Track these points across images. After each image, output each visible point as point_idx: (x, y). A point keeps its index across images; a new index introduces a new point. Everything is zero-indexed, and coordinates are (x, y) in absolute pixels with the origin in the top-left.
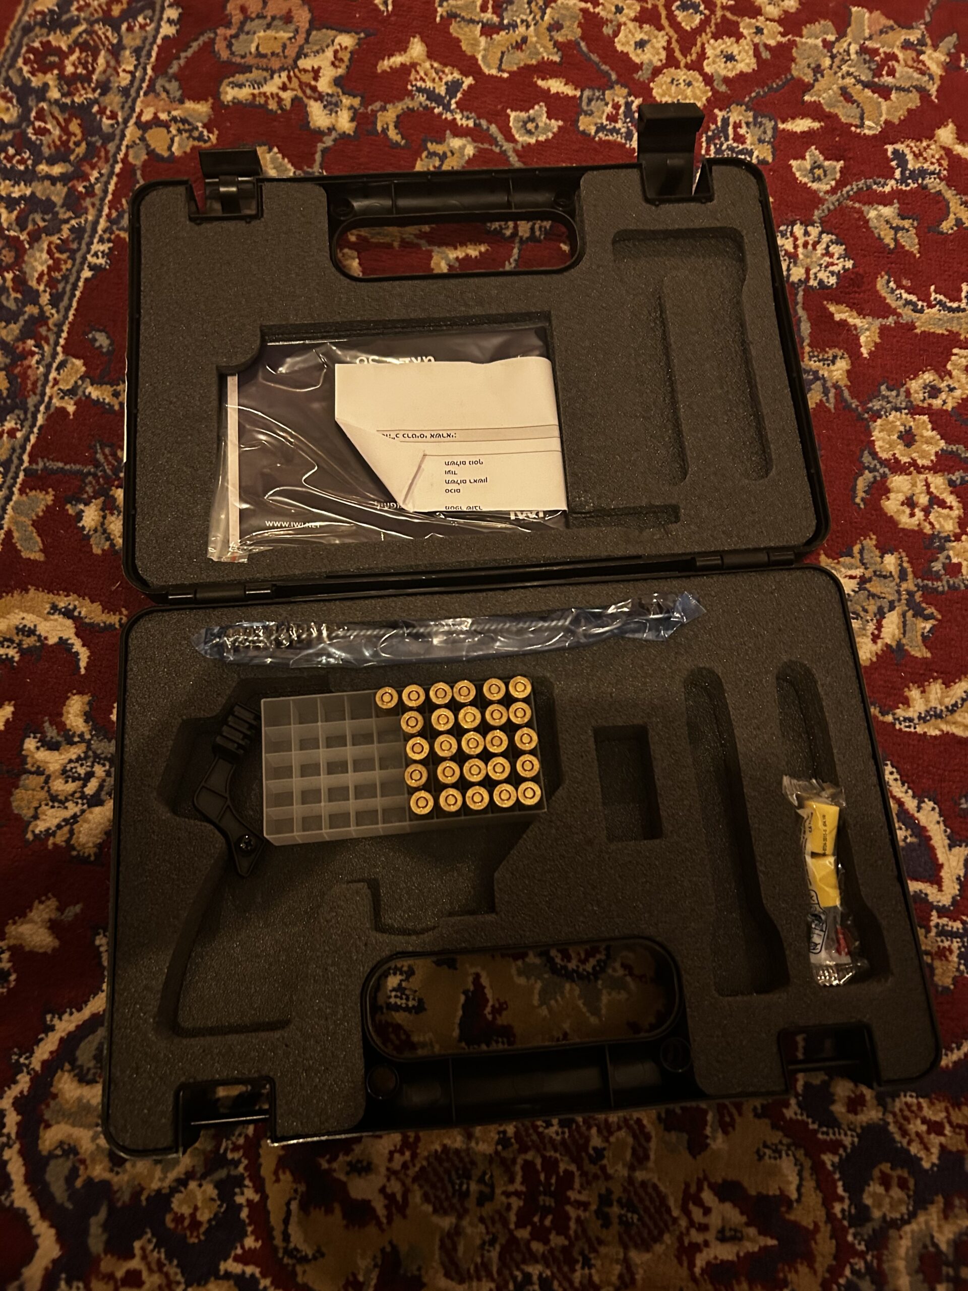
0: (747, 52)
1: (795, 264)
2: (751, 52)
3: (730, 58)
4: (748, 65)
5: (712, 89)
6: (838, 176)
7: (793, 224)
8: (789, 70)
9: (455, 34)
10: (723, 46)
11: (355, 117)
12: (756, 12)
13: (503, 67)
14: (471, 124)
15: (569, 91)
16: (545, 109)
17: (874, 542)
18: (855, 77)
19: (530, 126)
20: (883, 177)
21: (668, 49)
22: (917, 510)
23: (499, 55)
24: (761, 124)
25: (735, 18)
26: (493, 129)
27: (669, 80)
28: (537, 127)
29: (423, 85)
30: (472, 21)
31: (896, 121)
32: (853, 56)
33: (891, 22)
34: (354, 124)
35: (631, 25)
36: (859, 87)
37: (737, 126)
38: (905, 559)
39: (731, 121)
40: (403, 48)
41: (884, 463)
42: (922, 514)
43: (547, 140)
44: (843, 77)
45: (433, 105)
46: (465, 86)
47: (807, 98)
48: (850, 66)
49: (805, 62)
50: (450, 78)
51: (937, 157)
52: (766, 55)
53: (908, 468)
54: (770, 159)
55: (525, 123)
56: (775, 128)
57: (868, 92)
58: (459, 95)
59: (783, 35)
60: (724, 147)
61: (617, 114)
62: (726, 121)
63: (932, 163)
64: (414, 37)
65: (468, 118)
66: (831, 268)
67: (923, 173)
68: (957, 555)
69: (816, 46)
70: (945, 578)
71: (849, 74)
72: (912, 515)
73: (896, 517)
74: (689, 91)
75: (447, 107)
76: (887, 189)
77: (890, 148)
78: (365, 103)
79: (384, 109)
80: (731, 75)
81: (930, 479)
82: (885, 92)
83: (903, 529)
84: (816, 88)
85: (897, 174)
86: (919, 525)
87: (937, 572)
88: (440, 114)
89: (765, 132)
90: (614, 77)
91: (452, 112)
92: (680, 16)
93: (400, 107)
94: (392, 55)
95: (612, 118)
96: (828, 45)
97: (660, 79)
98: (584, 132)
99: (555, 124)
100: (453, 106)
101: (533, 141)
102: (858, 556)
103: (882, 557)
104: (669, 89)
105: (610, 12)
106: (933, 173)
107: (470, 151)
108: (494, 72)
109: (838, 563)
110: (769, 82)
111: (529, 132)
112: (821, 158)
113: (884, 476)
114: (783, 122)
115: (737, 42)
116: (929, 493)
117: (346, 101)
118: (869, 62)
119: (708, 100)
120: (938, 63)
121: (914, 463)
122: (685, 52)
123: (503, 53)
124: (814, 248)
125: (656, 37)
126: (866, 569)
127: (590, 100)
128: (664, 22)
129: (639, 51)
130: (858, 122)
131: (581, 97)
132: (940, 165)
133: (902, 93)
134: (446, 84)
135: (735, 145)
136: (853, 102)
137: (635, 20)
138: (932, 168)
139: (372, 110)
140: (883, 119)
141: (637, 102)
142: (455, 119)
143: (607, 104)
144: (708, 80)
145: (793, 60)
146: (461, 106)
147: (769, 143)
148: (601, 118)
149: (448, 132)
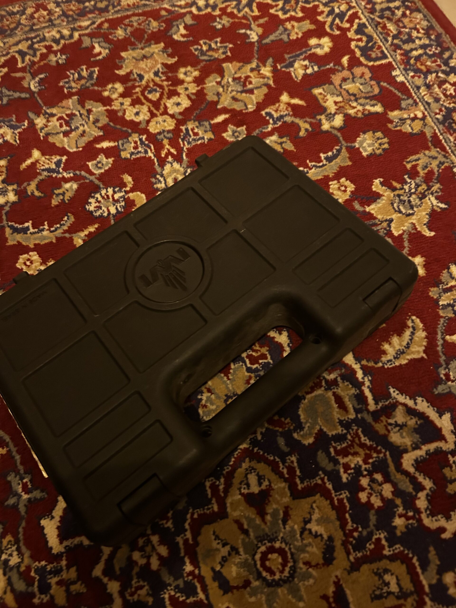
0: (185, 99)
2: (187, 98)
3: (178, 104)
4: (187, 104)
5: (176, 119)
6: (246, 132)
8: (206, 99)
9: (51, 141)
10: (173, 101)
11: (17, 192)
12: (182, 82)
13: (79, 146)
14: (72, 175)
15: (112, 144)
16: (104, 156)
18: (236, 91)
19: (100, 165)
20: (265, 125)
21: (150, 111)
24: (203, 125)
25: (174, 88)
26: (83, 173)
27: (155, 123)
28: (103, 165)
29: (44, 168)
30: (57, 133)
31: (261, 101)
32: (231, 83)
33: (242, 64)
34: (17, 197)
35: (130, 108)
36: (239, 94)
37: (192, 130)
39: (189, 128)
40: (30, 156)
43: (109, 168)
44: (231, 93)
45: (52, 174)
46: (64, 160)
47: (218, 107)
48: (232, 87)
49: (211, 94)
50: (56, 160)
51: (285, 108)
52: (193, 97)
54: (213, 137)
55: (97, 165)
56: (210, 124)
57: (244, 95)
58: (62, 165)
59: (198, 86)
60: (191, 140)
61: (137, 145)
62: (187, 130)
63: (284, 111)
64: (33, 149)
65: (69, 173)
67: (282, 117)
69: (213, 86)
71: (232, 91)
74: (166, 124)
75: (58, 172)
76: (269, 129)
77: (263, 113)
78: (19, 185)
79: (29, 185)
80: (182, 110)
82: (251, 92)
84: (220, 102)
85: (271, 121)
88: (56, 177)
89: (206, 127)
90: (130, 131)
91: (61, 173)
92: (150, 96)
93: (36, 181)
94: (26, 161)
95: (136, 148)
96: (219, 83)
97: (151, 124)
98: (125, 158)
99: (111, 160)
100: (61, 171)
101: (103, 171)
104: (156, 127)
105: (118, 106)
106: (286, 115)
107: (75, 186)
108: (75, 150)
110: (199, 107)
111: (100, 168)
112: (235, 128)
114: (212, 120)
115: (179, 96)
117: (10, 188)
118: (239, 83)
119: (176, 124)
120: (269, 72)
122: (158, 109)
123: (76, 141)
125: (143, 108)
127: (123, 145)
128: (144, 101)
129: (137, 117)
130: (244, 108)
131: (118, 145)
132: (288, 111)
133: (259, 89)
134: (55, 163)
135: (195, 137)
136: (239, 101)
137: (131, 105)
138: (285, 113)
139: (24, 187)
140: (255, 102)
141: (144, 137)
142: (63, 176)
143: (131, 143)
144: (172, 116)
145: (206, 94)
146: (64, 169)
147: (210, 131)
148: (130, 149)
149: (62, 182)
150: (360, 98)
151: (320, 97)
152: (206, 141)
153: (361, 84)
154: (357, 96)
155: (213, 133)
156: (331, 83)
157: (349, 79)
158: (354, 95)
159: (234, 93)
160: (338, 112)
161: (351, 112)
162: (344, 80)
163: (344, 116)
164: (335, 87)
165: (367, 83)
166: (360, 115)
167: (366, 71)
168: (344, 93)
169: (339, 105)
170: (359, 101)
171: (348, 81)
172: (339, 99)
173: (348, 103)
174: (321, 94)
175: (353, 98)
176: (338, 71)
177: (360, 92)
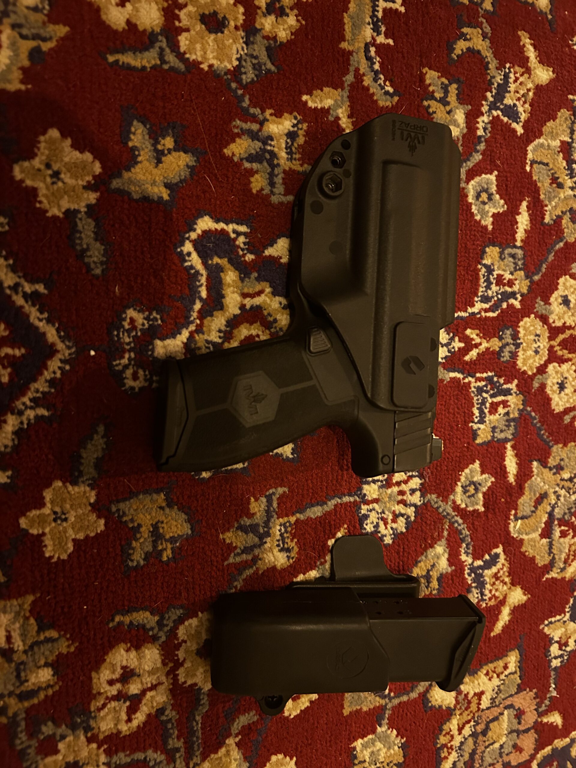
0: (568, 401)
1: (380, 487)
2: (568, 405)
3: (562, 387)
4: (557, 405)
5: (534, 375)
6: (470, 509)
7: (421, 476)
8: (557, 443)
9: (559, 114)
10: (571, 379)
11: (474, 5)
13: (535, 166)
14: (480, 132)
15: (520, 235)
16: (501, 211)
17: (64, 651)
18: (556, 503)
19: (484, 196)
20: (474, 550)
21: (564, 328)
22: (118, 686)
23: (545, 161)
24: (508, 426)
26: (477, 157)
27: (538, 332)
28: (484, 203)
29: (511, 80)
30: (572, 132)
31: (523, 549)
36: (549, 509)
37: (505, 404)
38: (50, 692)
39: (509, 398)
40: (543, 60)
41: (172, 634)
42: (115, 693)
43: (472, 214)
44: (555, 492)
45: (494, 91)
46: (514, 125)
47: (535, 464)
48: (565, 496)
49: (564, 456)
50: (521, 109)
51: (497, 594)
52: (567, 419)
53: (170, 661)
54: (479, 441)
55: (486, 191)
56: (506, 440)
57: (545, 518)
58: (505, 119)
60: (485, 395)
61: (504, 285)
62: (508, 392)
63: (490, 591)
64: (553, 72)
65: (485, 129)
66: (381, 524)
67: (481, 585)
68: (69, 746)
70: (34, 743)
71: (558, 497)
72: (111, 683)
73: (105, 665)
74: (530, 353)
75: (493, 106)
76: (463, 557)
77: (499, 550)
78: (488, 15)
79: (484, 36)
80: (548, 390)
81: (161, 688)
82: (547, 533)
83: (90, 679)
84: (543, 470)
85: (479, 563)
86: (100, 694)
87: (40, 731)
88: (486, 99)
89: (502, 431)
90: (536, 278)
91: (490, 110)
93: (488, 54)
94: (535, 48)
95: (500, 280)
97: (539, 324)
98: (484, 252)
99: (488, 222)
101: (470, 199)
102: (42, 637)
103: (46, 665)
104: (530, 333)
106: (482, 594)
107: (455, 131)
108: (530, 156)
109: (27, 619)
110: (545, 426)
111: (478, 196)
112: (484, 489)
113: (154, 639)
114: (512, 447)
116: (144, 692)
118: (570, 512)
119: (525, 372)
121: (178, 664)
122: (564, 344)
123: (547, 164)
124: (399, 502)
126: (25, 652)
127: (513, 256)
129: (560, 300)
130: (520, 515)
131: (515, 247)
132: (490, 599)
133: (547, 548)
134: (515, 105)
135: (488, 405)
136: (536, 507)
138: (487, 592)
139: (482, 23)
140: (525, 537)
141: (517, 304)
142: (483, 115)
143: (512, 273)
144: (542, 370)
145: (565, 445)
146: (496, 121)
147: (493, 437)
148: (499, 268)
149: (470, 107)
150: (475, 743)
151: (501, 663)
152: (475, 427)
153: (502, 746)
154: (481, 738)
155: (488, 444)
156: (520, 689)
157: (519, 723)
158: (484, 733)
159: (553, 499)
160: (461, 698)
161: (453, 724)
162: (519, 714)
163: (448, 708)
164: (511, 696)
165: (501, 757)
166: (443, 740)
167: (524, 757)
168: (495, 712)
169: (475, 700)
170: (471, 741)
171: (515, 721)
172: (485, 702)
173: (473, 717)
174: (506, 667)
175: (479, 728)
176: (539, 705)
177: (487, 743)
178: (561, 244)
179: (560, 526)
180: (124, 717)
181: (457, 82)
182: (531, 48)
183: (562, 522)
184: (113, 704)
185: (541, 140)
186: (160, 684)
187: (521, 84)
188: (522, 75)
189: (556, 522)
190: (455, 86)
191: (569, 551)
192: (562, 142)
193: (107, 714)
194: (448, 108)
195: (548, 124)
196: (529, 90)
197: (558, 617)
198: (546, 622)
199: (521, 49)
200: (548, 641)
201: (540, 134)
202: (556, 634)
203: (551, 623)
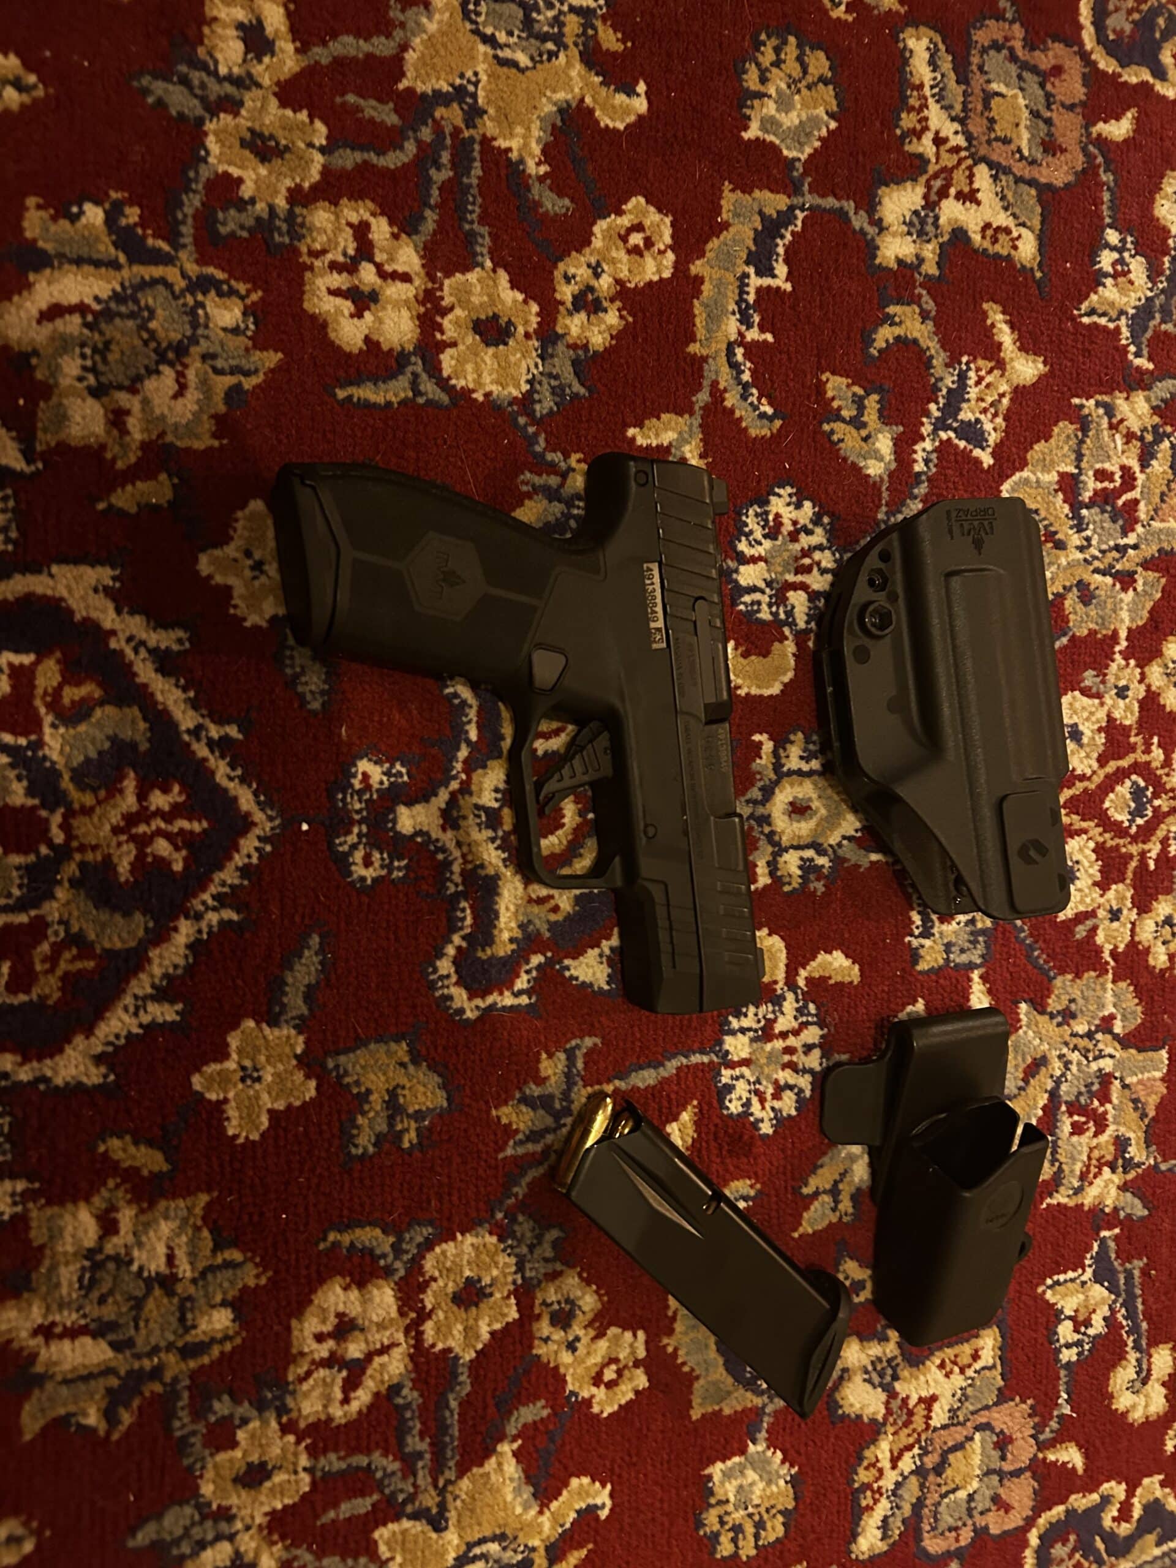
0: (1082, 901)
1: (754, 1040)
2: (1082, 908)
7: (821, 1023)
8: (1062, 971)
9: (1056, 430)
10: (1086, 864)
11: (907, 269)
12: (1143, 906)
14: (919, 467)
17: (252, 1283)
18: (1063, 1075)
22: (331, 1344)
23: (1033, 506)
24: (974, 942)
25: (1130, 874)
29: (971, 382)
30: (1079, 457)
32: (1094, 1066)
33: (1152, 1113)
34: (893, 265)
35: (1101, 714)
36: (1050, 1085)
38: (228, 1347)
40: (1027, 346)
41: (415, 1265)
42: (325, 1354)
44: (1061, 1057)
45: (942, 401)
46: (977, 452)
47: (1023, 1007)
48: (1079, 1064)
49: (1076, 994)
50: (988, 426)
52: (1081, 931)
53: (412, 1309)
54: (922, 966)
56: (971, 966)
57: (1043, 1100)
58: (962, 444)
59: (1114, 954)
64: (1045, 363)
65: (927, 461)
66: (755, 1101)
68: (253, 1436)
69: (1103, 1006)
70: (201, 1428)
71: (1067, 1064)
72: (320, 1338)
73: (312, 1309)
75: (940, 425)
78: (930, 283)
79: (924, 316)
81: (397, 1353)
83: (289, 1329)
84: (1039, 1018)
86: (302, 1354)
87: (210, 1409)
88: (927, 414)
89: (962, 951)
91: (935, 431)
92: (1124, 790)
93: (931, 344)
94: (1013, 328)
96: (1106, 1024)
100: (943, 435)
102: (219, 1260)
103: (224, 1304)
105: (1118, 678)
107: (874, 469)
109: (197, 1229)
110: (1041, 944)
113: (387, 1272)
114: (981, 977)
115: (1096, 884)
116: (369, 1357)
117: (930, 251)
118: (1089, 1092)
120: (1101, 1197)
121: (424, 1315)
123: (1036, 512)
124: (785, 1066)
125: (1088, 756)
126: (194, 1281)
128: (1112, 766)
134: (978, 421)
136: (1026, 1081)
137: (1110, 719)
139: (920, 296)
142: (923, 439)
145: (1078, 975)
146: (945, 448)
147: (947, 960)
149: (901, 429)
150: (922, 1486)
151: (966, 1349)
152: (915, 943)
153: (971, 1497)
154: (932, 1478)
155: (937, 972)
156: (1003, 1397)
157: (1003, 1458)
158: (939, 1469)
159: (1057, 1068)
160: (895, 1404)
161: (883, 1449)
162: (1003, 1443)
163: (873, 1421)
164: (987, 1408)
165: (971, 1516)
166: (863, 1475)
167: (1014, 1521)
168: (958, 1434)
169: (921, 1411)
170: (914, 1481)
171: (996, 1454)
172: (939, 1416)
173: (918, 1441)
174: (976, 1357)
175: (930, 1461)
176: (1039, 1428)
177: (944, 1489)
178: (1064, 640)
179: (1071, 1115)
180: (338, 1395)
181: (879, 390)
182: (1006, 328)
183: (1074, 1108)
184: (322, 1373)
185: (1025, 474)
186: (395, 1345)
187: (988, 386)
188: (990, 372)
189: (1064, 1108)
190: (875, 397)
191: (1089, 1158)
192: (1062, 475)
193: (313, 1388)
194: (864, 433)
195: (1036, 447)
196: (1002, 395)
197: (1071, 1274)
198: (1049, 1282)
199: (988, 332)
200: (1055, 1315)
201: (1023, 464)
202: (1069, 1304)
203: (1058, 1283)
